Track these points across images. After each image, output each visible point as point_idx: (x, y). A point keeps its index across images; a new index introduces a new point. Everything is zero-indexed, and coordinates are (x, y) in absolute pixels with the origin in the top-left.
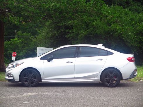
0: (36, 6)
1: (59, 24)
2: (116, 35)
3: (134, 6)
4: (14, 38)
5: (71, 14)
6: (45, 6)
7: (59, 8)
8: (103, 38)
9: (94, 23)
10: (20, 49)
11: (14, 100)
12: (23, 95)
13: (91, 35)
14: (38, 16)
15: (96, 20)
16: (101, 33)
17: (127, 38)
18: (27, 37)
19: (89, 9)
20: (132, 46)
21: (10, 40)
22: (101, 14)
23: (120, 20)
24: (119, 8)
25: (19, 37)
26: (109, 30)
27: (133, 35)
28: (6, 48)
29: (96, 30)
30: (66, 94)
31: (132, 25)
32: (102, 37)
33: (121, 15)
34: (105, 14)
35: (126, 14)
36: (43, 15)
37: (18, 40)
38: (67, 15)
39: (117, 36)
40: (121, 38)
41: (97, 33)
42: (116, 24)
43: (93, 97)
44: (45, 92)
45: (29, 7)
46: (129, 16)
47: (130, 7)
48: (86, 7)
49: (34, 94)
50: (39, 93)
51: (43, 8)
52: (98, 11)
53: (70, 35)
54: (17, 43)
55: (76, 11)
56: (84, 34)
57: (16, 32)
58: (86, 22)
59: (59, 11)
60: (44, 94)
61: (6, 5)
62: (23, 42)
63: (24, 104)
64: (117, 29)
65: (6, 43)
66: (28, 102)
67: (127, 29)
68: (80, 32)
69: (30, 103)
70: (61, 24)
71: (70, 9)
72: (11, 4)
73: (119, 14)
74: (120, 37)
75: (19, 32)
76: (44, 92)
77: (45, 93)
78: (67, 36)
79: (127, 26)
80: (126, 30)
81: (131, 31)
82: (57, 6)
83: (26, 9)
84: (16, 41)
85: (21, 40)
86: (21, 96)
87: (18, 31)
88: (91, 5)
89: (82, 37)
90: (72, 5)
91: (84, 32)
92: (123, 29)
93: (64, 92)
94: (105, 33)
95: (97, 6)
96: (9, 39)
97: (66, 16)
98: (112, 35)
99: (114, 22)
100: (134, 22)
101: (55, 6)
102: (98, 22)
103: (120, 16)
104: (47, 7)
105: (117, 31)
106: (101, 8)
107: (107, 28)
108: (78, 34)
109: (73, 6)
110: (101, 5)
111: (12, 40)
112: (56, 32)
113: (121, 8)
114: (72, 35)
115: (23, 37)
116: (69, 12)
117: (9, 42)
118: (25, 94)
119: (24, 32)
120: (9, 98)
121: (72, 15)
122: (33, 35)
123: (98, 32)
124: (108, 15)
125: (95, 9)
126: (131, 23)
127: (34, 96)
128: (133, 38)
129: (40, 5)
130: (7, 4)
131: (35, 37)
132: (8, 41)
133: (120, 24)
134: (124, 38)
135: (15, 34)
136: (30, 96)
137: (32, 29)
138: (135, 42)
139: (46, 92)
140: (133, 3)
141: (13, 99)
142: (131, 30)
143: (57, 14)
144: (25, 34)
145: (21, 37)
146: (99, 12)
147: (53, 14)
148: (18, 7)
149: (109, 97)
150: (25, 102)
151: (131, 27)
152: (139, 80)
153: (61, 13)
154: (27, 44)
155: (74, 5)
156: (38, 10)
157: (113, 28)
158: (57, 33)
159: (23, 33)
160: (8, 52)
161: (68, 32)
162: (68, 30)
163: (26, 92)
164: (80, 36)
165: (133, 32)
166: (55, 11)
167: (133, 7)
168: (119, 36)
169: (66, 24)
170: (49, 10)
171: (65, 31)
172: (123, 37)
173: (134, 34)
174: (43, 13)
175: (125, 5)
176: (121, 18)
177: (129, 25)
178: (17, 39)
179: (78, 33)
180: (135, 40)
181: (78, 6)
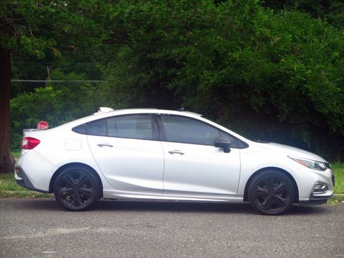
0: (90, 11)
1: (153, 54)
2: (289, 85)
3: (340, 13)
4: (43, 85)
5: (175, 33)
6: (112, 11)
7: (147, 17)
8: (259, 92)
9: (236, 55)
10: (59, 113)
11: (21, 246)
12: (44, 233)
13: (230, 83)
14: (93, 35)
15: (243, 47)
16: (253, 78)
17: (318, 94)
18: (76, 83)
19: (222, 19)
20: (331, 113)
21: (34, 92)
22: (252, 32)
23: (301, 49)
24: (301, 16)
25: (56, 84)
26: (274, 73)
27: (332, 85)
28: (23, 109)
29: (241, 73)
30: (152, 232)
31: (333, 62)
32: (256, 90)
33: (306, 34)
34: (262, 33)
35: (319, 33)
36: (105, 33)
37: (55, 90)
38: (166, 34)
39: (293, 87)
40: (303, 93)
41: (243, 80)
42: (291, 58)
43: (215, 242)
44: (100, 227)
45: (69, 15)
46: (326, 38)
47: (330, 15)
48: (215, 14)
49: (72, 230)
50: (86, 229)
51: (105, 16)
52: (244, 25)
53: (177, 83)
54: (52, 98)
55: (191, 24)
56: (211, 82)
57: (48, 70)
58: (216, 52)
59: (145, 23)
60: (99, 231)
61: (14, 8)
62: (65, 96)
63: (42, 256)
64: (293, 70)
65: (23, 97)
66: (55, 250)
67: (318, 71)
68: (202, 77)
69: (57, 254)
70: (158, 55)
71: (175, 18)
72: (27, 7)
73: (301, 33)
74: (301, 91)
75: (57, 71)
76: (98, 227)
77: (100, 229)
78: (170, 86)
79: (318, 62)
80: (316, 74)
81: (328, 76)
82: (142, 11)
83: (64, 18)
84: (49, 92)
85: (60, 92)
86: (40, 234)
87: (55, 68)
88: (228, 11)
89: (207, 89)
90: (179, 10)
91: (212, 76)
92: (309, 71)
93: (146, 228)
94: (263, 80)
95: (242, 13)
96: (30, 88)
97: (164, 37)
98: (280, 85)
99: (288, 53)
100: (337, 54)
101: (136, 12)
102: (247, 51)
103: (302, 38)
104: (116, 14)
105: (294, 76)
106: (252, 18)
107: (268, 67)
108: (196, 82)
109: (182, 11)
110: (252, 11)
111: (37, 90)
112: (143, 75)
113: (307, 18)
114: (181, 83)
115: (66, 84)
116: (172, 27)
117: (31, 96)
118: (50, 232)
119: (70, 71)
120: (10, 240)
121: (180, 33)
122: (91, 79)
123: (247, 77)
124: (269, 36)
125: (237, 20)
126: (329, 55)
127: (73, 235)
128: (335, 94)
129: (98, 8)
130: (15, 6)
131: (94, 84)
132: (30, 94)
133: (301, 59)
134: (312, 92)
135: (47, 76)
136: (63, 235)
137: (88, 64)
138: (338, 104)
139: (104, 226)
140: (338, 5)
141: (19, 242)
142: (330, 74)
143: (142, 32)
144: (72, 75)
145: (63, 83)
146: (246, 28)
147: (131, 32)
148: (44, 13)
149: (256, 243)
150: (46, 250)
151: (330, 67)
152: (340, 201)
153: (151, 28)
154: (76, 100)
155: (186, 9)
156: (92, 22)
157: (284, 67)
158: (145, 77)
159: (65, 73)
160: (28, 120)
161: (174, 75)
162: (173, 71)
163: (53, 226)
164: (201, 87)
165: (334, 79)
166: (137, 23)
167: (339, 15)
168: (297, 88)
169: (168, 55)
170: (122, 22)
171: (166, 72)
172: (307, 90)
173: (336, 84)
174: (107, 29)
175: (319, 10)
176: (305, 41)
177: (323, 62)
178: (50, 88)
179: (198, 78)
180: (338, 97)
181: (196, 12)
